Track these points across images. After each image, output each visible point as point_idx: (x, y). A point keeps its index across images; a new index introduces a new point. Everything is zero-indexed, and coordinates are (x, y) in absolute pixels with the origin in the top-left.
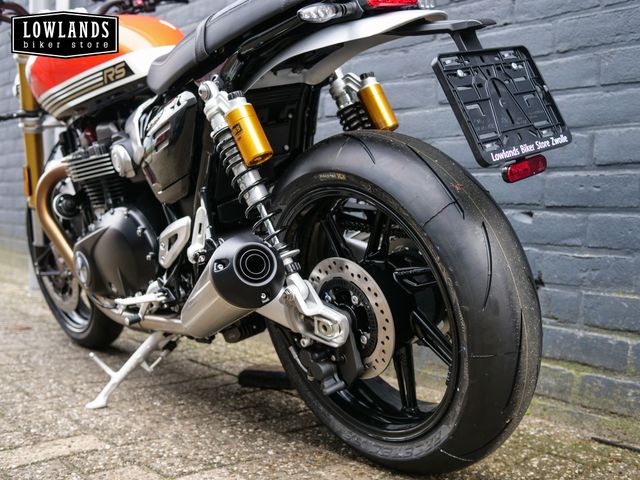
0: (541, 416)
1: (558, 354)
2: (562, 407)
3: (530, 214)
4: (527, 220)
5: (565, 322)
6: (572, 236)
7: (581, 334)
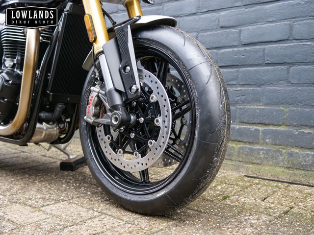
6: (232, 80)
7: (237, 127)
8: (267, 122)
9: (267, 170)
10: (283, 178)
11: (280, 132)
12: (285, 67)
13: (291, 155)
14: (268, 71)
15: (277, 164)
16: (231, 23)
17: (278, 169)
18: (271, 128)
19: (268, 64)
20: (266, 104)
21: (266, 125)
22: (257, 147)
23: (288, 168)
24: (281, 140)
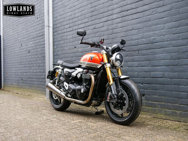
0: (146, 115)
1: (147, 105)
2: (148, 113)
3: (142, 84)
4: (142, 85)
5: (148, 101)
6: (149, 88)
7: (150, 102)
8: (158, 101)
9: (159, 115)
10: (163, 118)
11: (162, 104)
12: (163, 85)
13: (165, 111)
14: (158, 86)
15: (162, 114)
16: (148, 71)
17: (162, 115)
18: (160, 103)
19: (158, 84)
20: (158, 96)
21: (158, 102)
22: (156, 109)
23: (165, 115)
24: (163, 107)
